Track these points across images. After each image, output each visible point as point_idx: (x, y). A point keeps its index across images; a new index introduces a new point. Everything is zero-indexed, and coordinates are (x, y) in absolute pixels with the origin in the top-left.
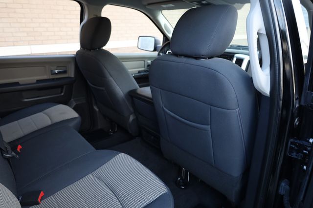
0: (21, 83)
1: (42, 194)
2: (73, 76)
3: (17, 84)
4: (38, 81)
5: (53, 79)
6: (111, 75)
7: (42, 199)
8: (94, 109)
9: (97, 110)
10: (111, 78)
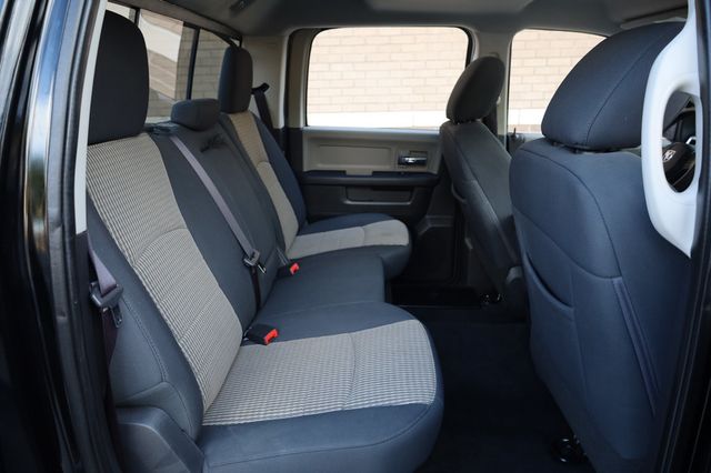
0: (348, 173)
1: (273, 333)
2: (435, 172)
3: (342, 173)
4: (375, 174)
5: (399, 174)
6: (474, 175)
7: (271, 340)
8: (466, 246)
9: (470, 246)
10: (475, 182)
